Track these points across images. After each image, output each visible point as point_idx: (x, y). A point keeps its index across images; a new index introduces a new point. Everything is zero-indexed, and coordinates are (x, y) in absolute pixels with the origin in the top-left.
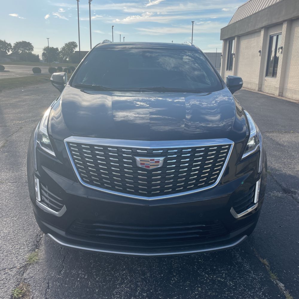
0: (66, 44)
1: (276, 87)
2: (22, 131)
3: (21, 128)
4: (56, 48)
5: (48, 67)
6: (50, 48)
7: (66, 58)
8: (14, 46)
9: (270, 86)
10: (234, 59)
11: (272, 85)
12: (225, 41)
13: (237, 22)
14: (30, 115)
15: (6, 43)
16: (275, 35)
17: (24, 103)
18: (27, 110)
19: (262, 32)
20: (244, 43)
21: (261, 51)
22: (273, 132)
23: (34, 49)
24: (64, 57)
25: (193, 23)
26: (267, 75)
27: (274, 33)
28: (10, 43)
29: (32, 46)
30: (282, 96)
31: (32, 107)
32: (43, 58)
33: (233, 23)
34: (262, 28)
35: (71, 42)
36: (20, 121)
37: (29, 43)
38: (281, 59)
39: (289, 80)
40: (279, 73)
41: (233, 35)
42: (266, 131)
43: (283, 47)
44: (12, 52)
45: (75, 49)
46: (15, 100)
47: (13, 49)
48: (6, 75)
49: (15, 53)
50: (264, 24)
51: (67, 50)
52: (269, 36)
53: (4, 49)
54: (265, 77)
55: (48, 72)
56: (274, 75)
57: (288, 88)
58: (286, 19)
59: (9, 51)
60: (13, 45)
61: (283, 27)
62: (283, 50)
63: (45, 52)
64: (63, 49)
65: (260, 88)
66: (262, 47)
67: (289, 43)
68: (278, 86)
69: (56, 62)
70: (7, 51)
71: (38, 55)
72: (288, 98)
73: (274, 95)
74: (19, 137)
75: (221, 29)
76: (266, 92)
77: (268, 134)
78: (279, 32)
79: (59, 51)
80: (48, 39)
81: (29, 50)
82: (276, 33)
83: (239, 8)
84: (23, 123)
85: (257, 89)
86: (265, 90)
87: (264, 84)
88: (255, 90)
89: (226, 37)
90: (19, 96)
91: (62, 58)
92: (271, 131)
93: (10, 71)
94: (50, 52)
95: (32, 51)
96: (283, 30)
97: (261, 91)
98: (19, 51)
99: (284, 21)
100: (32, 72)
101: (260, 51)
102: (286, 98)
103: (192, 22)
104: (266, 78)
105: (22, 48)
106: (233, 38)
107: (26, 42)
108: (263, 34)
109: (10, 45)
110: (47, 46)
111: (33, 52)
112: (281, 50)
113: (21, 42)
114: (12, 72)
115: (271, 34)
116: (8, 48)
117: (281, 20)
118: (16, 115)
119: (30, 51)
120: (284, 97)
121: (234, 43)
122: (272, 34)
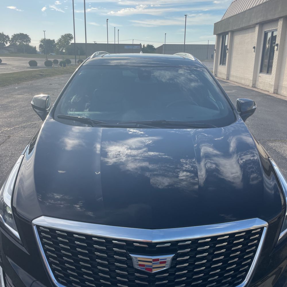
0: (63, 36)
1: (271, 84)
2: (10, 142)
3: (9, 137)
4: (52, 39)
5: (45, 59)
6: (47, 40)
7: (62, 50)
8: (12, 38)
9: (265, 82)
10: (228, 54)
11: (267, 82)
12: (219, 35)
13: (230, 17)
14: (20, 119)
15: (4, 35)
16: (269, 31)
17: (16, 104)
18: (18, 113)
19: (257, 28)
20: (238, 38)
21: (256, 47)
22: (275, 141)
23: (31, 41)
24: (60, 48)
25: (186, 17)
26: (261, 71)
27: (269, 30)
28: (8, 35)
29: (29, 38)
30: (277, 94)
31: (24, 109)
32: (40, 50)
33: (226, 19)
34: (257, 24)
35: (67, 34)
36: (8, 127)
37: (26, 35)
38: (276, 56)
39: (284, 78)
40: (274, 71)
41: (227, 31)
42: (268, 140)
43: (279, 44)
44: (10, 44)
45: (71, 41)
46: (7, 100)
47: (11, 41)
48: (2, 68)
49: (13, 45)
50: (259, 20)
51: (63, 41)
52: (264, 32)
53: (2, 41)
54: (260, 73)
55: (44, 64)
56: (269, 72)
57: (283, 85)
58: (282, 16)
59: (7, 43)
60: (10, 37)
61: (279, 23)
62: (279, 47)
63: (42, 44)
64: (60, 40)
65: (254, 84)
66: (256, 43)
67: (285, 40)
68: (273, 83)
69: (53, 54)
70: (5, 43)
71: (35, 47)
72: (283, 96)
73: (269, 92)
74: (5, 150)
75: (214, 24)
76: (261, 89)
77: (271, 144)
78: (274, 29)
79: (56, 43)
80: (44, 31)
81: (27, 41)
82: (271, 29)
83: (232, 3)
84: (12, 130)
85: (251, 85)
86: (259, 87)
87: (258, 81)
88: (249, 86)
89: (220, 32)
90: (12, 95)
91: (58, 50)
92: (273, 140)
93: (7, 63)
94: (47, 44)
95: (29, 42)
96: (279, 26)
97: (255, 87)
98: (17, 42)
99: (280, 18)
100: (28, 65)
101: (254, 48)
102: (281, 95)
103: (185, 15)
104: (261, 75)
105: (20, 39)
106: (227, 33)
107: (23, 34)
108: (258, 30)
109: (7, 37)
110: (44, 38)
111: (30, 44)
112: (277, 47)
113: (18, 34)
114: (9, 65)
115: (265, 30)
116: (6, 40)
117: (277, 16)
118: (6, 119)
119: (27, 43)
120: (279, 94)
121: (228, 38)
122: (267, 30)
